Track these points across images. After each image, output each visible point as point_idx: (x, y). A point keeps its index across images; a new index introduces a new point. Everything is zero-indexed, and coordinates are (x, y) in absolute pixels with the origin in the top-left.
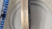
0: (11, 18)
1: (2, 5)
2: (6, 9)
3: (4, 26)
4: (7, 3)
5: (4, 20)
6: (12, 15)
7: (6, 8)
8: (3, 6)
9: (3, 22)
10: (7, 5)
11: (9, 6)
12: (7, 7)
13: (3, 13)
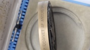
0: (29, 30)
1: (18, 12)
2: (23, 19)
3: (19, 41)
4: (24, 11)
5: (19, 32)
6: (30, 26)
7: (23, 17)
8: (19, 14)
9: (18, 35)
10: (25, 12)
11: (26, 15)
12: (24, 15)
13: (18, 23)
